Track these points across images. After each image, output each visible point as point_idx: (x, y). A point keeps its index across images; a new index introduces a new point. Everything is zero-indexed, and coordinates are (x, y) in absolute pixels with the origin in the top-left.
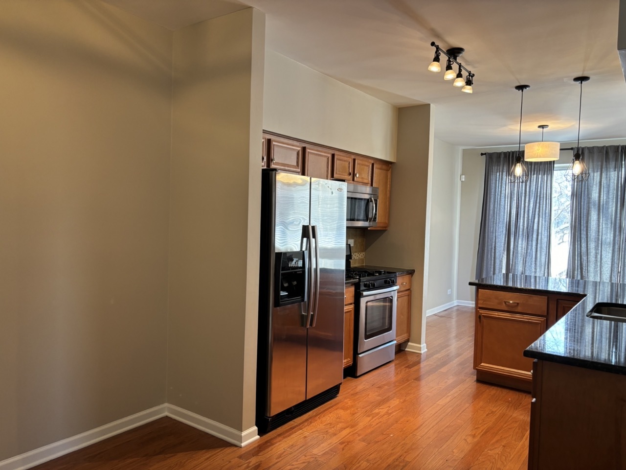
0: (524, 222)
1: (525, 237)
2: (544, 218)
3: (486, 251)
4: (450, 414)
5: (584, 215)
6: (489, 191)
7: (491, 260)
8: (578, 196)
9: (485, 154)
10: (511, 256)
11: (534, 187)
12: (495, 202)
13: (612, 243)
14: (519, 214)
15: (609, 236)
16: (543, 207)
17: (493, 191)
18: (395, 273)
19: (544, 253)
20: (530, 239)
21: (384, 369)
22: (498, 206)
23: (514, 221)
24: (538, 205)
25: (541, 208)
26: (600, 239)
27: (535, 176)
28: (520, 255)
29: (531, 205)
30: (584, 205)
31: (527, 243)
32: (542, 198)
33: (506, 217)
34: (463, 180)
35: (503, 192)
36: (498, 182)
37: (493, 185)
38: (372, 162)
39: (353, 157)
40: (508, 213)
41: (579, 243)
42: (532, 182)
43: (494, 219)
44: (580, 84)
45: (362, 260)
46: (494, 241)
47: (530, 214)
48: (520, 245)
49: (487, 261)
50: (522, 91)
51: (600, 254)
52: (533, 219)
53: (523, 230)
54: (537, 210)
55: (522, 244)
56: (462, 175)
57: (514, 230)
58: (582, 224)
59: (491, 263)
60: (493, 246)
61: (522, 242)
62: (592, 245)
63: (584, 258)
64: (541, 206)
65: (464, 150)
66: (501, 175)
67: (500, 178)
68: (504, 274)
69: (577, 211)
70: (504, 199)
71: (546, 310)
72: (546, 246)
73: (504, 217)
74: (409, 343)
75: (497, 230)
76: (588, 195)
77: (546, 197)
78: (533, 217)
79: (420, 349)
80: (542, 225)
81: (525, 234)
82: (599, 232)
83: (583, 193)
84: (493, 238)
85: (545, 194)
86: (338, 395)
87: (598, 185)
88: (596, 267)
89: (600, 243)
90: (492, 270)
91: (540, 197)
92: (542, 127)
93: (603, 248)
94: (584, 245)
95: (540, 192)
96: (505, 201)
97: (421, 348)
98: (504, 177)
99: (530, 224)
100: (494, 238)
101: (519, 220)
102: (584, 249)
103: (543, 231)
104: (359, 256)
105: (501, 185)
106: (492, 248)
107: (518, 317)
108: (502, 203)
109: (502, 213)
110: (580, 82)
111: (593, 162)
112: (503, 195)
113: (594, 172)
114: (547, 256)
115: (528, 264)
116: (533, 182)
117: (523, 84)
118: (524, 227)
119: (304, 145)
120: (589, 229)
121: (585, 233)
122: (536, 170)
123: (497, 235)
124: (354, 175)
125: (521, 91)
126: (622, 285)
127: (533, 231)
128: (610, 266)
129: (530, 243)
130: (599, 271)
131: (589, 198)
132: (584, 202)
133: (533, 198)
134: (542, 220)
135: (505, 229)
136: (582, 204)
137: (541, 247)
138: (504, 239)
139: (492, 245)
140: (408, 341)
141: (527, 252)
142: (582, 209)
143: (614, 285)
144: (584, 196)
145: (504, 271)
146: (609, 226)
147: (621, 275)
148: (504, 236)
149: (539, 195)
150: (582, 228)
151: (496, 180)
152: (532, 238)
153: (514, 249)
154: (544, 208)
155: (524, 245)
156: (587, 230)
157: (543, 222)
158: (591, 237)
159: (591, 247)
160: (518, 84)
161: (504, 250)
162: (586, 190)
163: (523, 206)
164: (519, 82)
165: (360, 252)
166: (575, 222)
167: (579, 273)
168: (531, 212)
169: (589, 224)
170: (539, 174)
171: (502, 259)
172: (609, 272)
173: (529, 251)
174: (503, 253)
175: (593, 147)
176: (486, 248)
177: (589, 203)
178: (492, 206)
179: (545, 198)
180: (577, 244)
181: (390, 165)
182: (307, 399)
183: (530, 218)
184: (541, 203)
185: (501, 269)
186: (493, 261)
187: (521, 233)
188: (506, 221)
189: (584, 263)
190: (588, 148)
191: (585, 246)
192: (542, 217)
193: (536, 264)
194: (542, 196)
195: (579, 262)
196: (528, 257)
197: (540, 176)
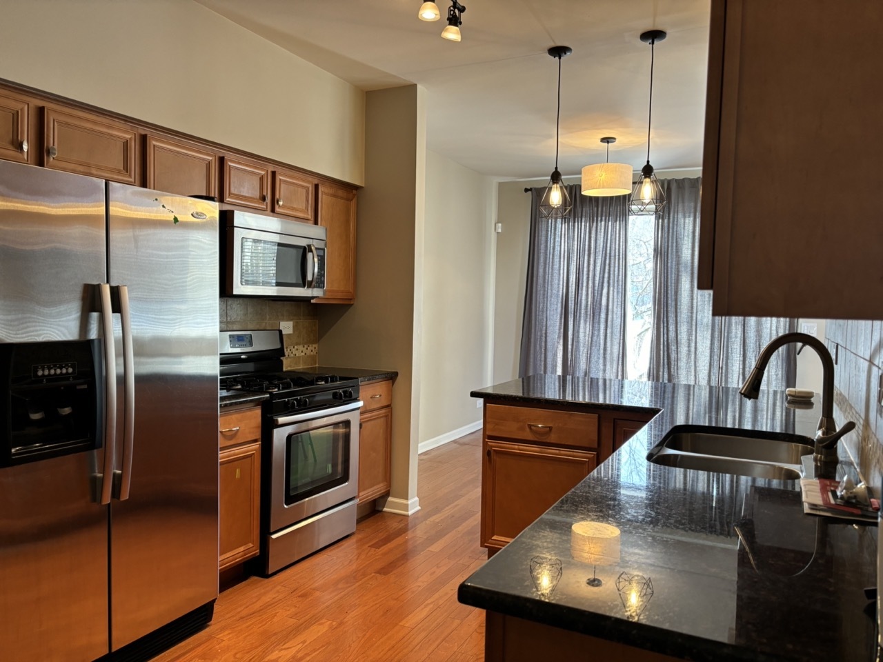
0: (587, 294)
1: (589, 317)
2: (616, 287)
3: (532, 340)
4: (418, 647)
5: (671, 283)
6: (536, 248)
7: (541, 353)
8: (663, 253)
9: (531, 190)
10: (570, 347)
11: (602, 239)
12: (545, 263)
13: (710, 324)
14: (580, 282)
15: (706, 314)
16: (614, 271)
17: (543, 247)
18: (357, 378)
19: (616, 342)
20: (596, 320)
21: (330, 554)
22: (550, 271)
23: (574, 293)
24: (607, 267)
25: (612, 273)
26: (694, 318)
27: (603, 223)
28: (582, 345)
29: (598, 268)
30: (671, 268)
31: (593, 327)
32: (612, 258)
33: (561, 287)
34: (500, 230)
35: (557, 248)
36: (549, 233)
37: (543, 239)
38: (316, 182)
39: (271, 168)
40: (565, 281)
41: (665, 325)
42: (598, 233)
43: (545, 291)
44: (651, 45)
45: (313, 358)
46: (545, 323)
47: (597, 282)
48: (581, 330)
49: (534, 355)
50: (560, 58)
51: (694, 340)
52: (600, 289)
53: (587, 306)
54: (606, 275)
55: (585, 329)
56: (498, 223)
57: (573, 307)
58: (669, 296)
59: (541, 357)
60: (544, 332)
61: (585, 324)
62: (683, 329)
63: (673, 348)
64: (612, 269)
65: (501, 185)
66: (553, 223)
67: (553, 227)
68: (559, 376)
69: (663, 276)
70: (558, 260)
71: (596, 438)
72: (619, 330)
73: (558, 287)
74: (390, 499)
75: (548, 306)
76: (677, 252)
77: (619, 255)
78: (600, 287)
79: (406, 507)
80: (613, 298)
81: (589, 313)
82: (692, 307)
83: (670, 248)
84: (543, 319)
85: (617, 250)
86: (209, 623)
87: (691, 236)
88: (688, 362)
89: (694, 323)
90: (543, 368)
91: (610, 256)
92: (607, 140)
93: (698, 331)
94: (672, 328)
95: (610, 248)
96: (560, 261)
97: (408, 505)
98: (559, 225)
99: (596, 298)
100: (545, 320)
101: (580, 292)
102: (672, 334)
103: (615, 308)
104: (304, 349)
105: (555, 238)
106: (541, 336)
107: (552, 452)
108: (556, 266)
109: (556, 282)
110: (651, 41)
111: (683, 202)
112: (557, 253)
113: (685, 217)
114: (621, 345)
115: (594, 359)
116: (600, 232)
117: (559, 44)
118: (587, 302)
119: (142, 131)
120: (679, 304)
121: (673, 309)
122: (604, 214)
123: (548, 315)
124: (274, 202)
125: (557, 58)
126: (724, 389)
127: (600, 309)
128: (708, 358)
129: (596, 325)
130: (693, 367)
131: (678, 257)
132: (672, 262)
133: (600, 257)
134: (613, 291)
135: (559, 305)
136: (669, 265)
137: (612, 333)
138: (558, 320)
139: (541, 331)
140: (387, 494)
141: (592, 340)
142: (669, 273)
143: (714, 388)
144: (672, 254)
145: (559, 372)
146: (707, 299)
147: (724, 371)
148: (559, 316)
149: (608, 252)
150: (670, 302)
151: (547, 231)
152: (599, 318)
153: (573, 335)
154: (616, 272)
155: (588, 330)
156: (676, 305)
157: (615, 293)
158: (682, 316)
159: (682, 331)
160: (552, 45)
161: (559, 337)
162: (675, 244)
163: (585, 269)
164: (553, 41)
165: (306, 344)
166: (660, 293)
167: (666, 370)
168: (597, 278)
169: (679, 296)
170: (609, 221)
171: (556, 351)
172: (707, 367)
173: (595, 338)
174: (558, 342)
175: (684, 179)
176: (533, 336)
177: (678, 264)
178: (541, 270)
179: (617, 257)
180: (662, 326)
181: (354, 192)
182: (114, 650)
183: (596, 288)
184: (612, 265)
185: (555, 367)
186: (543, 356)
187: (583, 311)
188: (561, 294)
189: (673, 356)
190: (676, 180)
191: (674, 329)
192: (614, 286)
193: (605, 358)
194: (613, 254)
195: (666, 353)
196: (593, 348)
197: (610, 223)
